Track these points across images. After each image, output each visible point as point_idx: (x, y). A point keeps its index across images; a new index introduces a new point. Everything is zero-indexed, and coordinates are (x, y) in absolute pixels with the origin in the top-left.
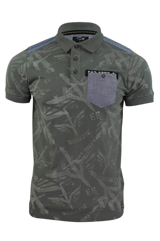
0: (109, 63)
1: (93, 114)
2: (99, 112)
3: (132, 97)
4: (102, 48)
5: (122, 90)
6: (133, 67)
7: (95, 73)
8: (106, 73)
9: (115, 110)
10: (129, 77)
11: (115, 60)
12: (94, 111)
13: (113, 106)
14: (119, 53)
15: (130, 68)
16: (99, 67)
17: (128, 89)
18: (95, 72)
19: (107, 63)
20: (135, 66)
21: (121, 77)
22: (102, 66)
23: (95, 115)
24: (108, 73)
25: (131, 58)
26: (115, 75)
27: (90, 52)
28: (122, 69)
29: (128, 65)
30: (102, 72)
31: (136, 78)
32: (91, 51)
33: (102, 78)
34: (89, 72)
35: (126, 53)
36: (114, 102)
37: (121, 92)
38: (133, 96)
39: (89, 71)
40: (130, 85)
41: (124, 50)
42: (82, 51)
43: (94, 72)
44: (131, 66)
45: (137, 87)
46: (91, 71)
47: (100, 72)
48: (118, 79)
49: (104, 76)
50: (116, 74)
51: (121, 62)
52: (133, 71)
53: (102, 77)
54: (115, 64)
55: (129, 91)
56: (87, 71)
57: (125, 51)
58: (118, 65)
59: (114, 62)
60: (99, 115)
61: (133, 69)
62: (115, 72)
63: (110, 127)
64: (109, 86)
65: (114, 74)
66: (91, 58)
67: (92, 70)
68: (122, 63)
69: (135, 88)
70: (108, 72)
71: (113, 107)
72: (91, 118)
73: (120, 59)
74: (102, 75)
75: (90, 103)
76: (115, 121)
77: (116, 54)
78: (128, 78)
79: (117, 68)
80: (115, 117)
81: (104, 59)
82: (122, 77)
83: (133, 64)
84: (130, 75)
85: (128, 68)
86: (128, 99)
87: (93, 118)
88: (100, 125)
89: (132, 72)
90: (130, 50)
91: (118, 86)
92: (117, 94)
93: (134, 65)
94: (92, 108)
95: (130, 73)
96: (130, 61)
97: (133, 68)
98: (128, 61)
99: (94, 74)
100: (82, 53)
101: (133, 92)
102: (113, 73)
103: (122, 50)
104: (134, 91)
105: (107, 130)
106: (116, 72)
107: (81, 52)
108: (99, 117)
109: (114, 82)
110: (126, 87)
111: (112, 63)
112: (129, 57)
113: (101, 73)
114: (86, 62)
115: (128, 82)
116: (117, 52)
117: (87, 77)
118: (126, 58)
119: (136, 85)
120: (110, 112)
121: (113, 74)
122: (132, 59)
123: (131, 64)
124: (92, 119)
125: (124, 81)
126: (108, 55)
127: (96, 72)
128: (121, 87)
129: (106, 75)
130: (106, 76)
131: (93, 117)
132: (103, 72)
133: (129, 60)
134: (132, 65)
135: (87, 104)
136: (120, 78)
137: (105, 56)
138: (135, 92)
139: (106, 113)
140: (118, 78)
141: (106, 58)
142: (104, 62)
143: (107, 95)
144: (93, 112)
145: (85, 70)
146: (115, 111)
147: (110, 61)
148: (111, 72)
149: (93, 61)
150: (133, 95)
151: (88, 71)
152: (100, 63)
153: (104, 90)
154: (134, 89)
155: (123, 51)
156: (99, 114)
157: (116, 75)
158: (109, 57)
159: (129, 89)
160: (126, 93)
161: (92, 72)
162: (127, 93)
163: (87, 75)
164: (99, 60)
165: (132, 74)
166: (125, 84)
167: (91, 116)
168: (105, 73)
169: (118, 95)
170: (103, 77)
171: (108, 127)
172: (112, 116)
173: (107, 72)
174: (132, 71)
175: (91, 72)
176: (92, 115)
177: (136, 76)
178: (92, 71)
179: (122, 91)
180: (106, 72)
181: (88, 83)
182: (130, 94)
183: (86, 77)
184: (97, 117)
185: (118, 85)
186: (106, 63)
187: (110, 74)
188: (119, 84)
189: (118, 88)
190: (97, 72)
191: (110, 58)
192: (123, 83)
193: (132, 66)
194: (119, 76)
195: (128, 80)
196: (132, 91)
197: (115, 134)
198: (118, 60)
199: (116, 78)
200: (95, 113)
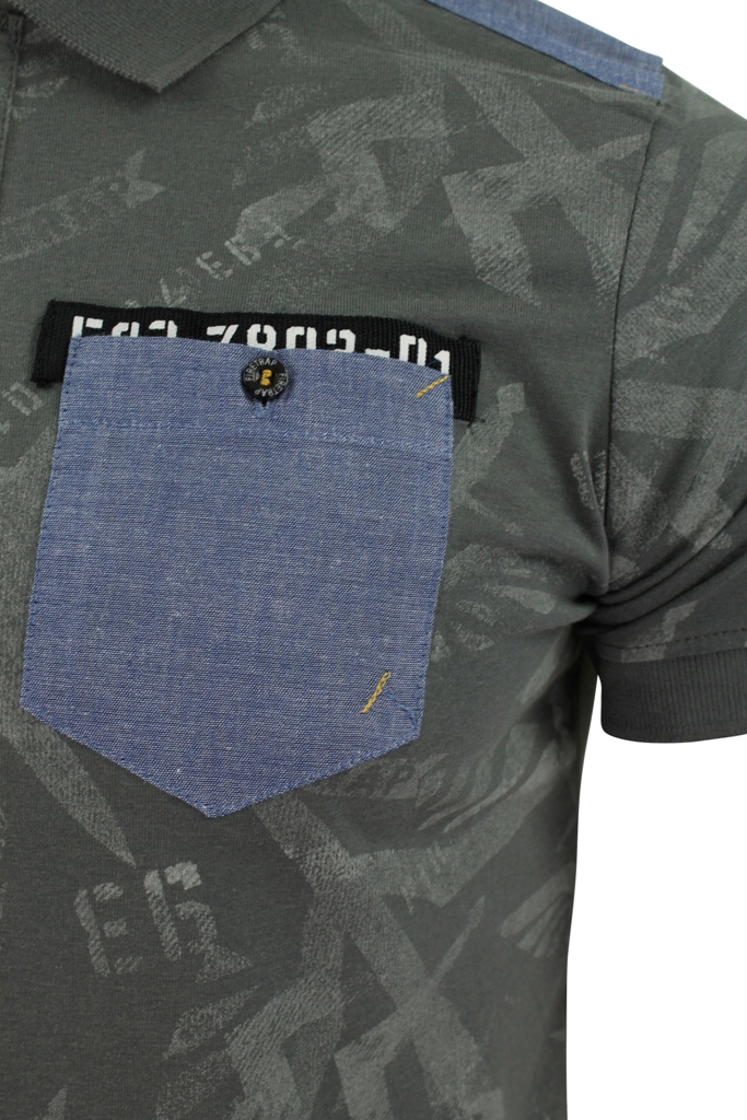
0: (365, 209)
1: (109, 890)
2: (186, 874)
3: (669, 635)
4: (289, 38)
5: (530, 557)
6: (673, 266)
7: (155, 342)
8: (301, 341)
9: (438, 816)
10: (631, 392)
11: (449, 171)
12: (127, 857)
13: (391, 783)
14: (502, 97)
15: (635, 273)
16: (228, 259)
17: (614, 545)
18: (163, 333)
19: (342, 210)
20: (705, 249)
21: (519, 386)
22: (267, 249)
23: (133, 905)
24: (331, 337)
25: (649, 151)
26: (433, 364)
27: (119, 77)
28: (528, 294)
29: (607, 243)
30: (254, 330)
31: (722, 396)
32: (131, 70)
33: (243, 402)
34: (87, 331)
35: (591, 90)
36: (403, 732)
37: (513, 592)
38: (680, 626)
39: (88, 311)
40: (636, 492)
41: (579, 64)
42: (29, 70)
43: (144, 331)
44: (647, 252)
45: (729, 513)
46: (111, 316)
47: (233, 329)
48: (480, 412)
49: (273, 379)
50: (444, 357)
51: (520, 196)
52: (677, 315)
53: (250, 389)
54: (447, 223)
55: (625, 567)
56: (57, 318)
57: (592, 69)
58: (479, 239)
59: (436, 204)
60: (185, 909)
61: (677, 292)
62: (443, 329)
63: (371, 1035)
64: (334, 516)
65: (413, 350)
66: (139, 156)
67: (131, 304)
68: (541, 217)
69: (700, 530)
70: (340, 323)
71: (403, 792)
72: (94, 946)
73: (509, 170)
74: (244, 373)
75: (66, 750)
76: (460, 941)
77: (456, 101)
78: (612, 400)
79: (464, 276)
80: (439, 897)
81: (307, 166)
82: (526, 388)
83: (679, 225)
84: (637, 369)
85: (605, 272)
86: (624, 657)
87: (113, 948)
88: (218, 1043)
89: (659, 321)
90: (653, 62)
91: (462, 512)
92: (448, 617)
93: (690, 231)
94: (92, 815)
95: (643, 340)
96: (635, 188)
97: (681, 278)
98: (619, 192)
99: (148, 354)
100: (30, 92)
101: (683, 580)
102: (406, 341)
103: (547, 61)
104: (699, 569)
105: (331, 1073)
106: (453, 334)
107: (20, 84)
108: (188, 929)
109: (413, 456)
110: (583, 518)
111: (401, 215)
112: (635, 142)
113: (240, 337)
114: (60, 203)
115: (618, 456)
116: (481, 77)
117: (50, 394)
118: (584, 144)
119: (724, 493)
120: (362, 860)
121: (404, 354)
122: (666, 164)
123: (647, 230)
124: (99, 963)
125: (560, 445)
126: (353, 111)
127: (173, 329)
128: (513, 529)
129: (299, 365)
130: (299, 386)
131: (115, 928)
132: (270, 331)
133: (633, 174)
134: (667, 236)
135: (28, 760)
136: (505, 399)
137: (317, 129)
138: (703, 580)
139: (300, 877)
140: (466, 401)
141: (327, 154)
142: (301, 199)
143: (300, 646)
144: (111, 868)
145: (38, 310)
146: (450, 818)
147: (381, 186)
148: (380, 333)
149: (157, 189)
150: (685, 610)
151: (78, 322)
152: (247, 211)
153: (268, 576)
154: (700, 544)
155: (554, 75)
156: (195, 894)
157: (445, 368)
158: (370, 138)
159: (629, 540)
160: (592, 583)
161: (121, 327)
162: (605, 586)
163: (48, 368)
164: (238, 180)
165: (663, 351)
166: (570, 483)
167: (84, 913)
168: (291, 343)
169: (463, 637)
170: (264, 400)
171: (350, 1035)
172: (395, 902)
173: (322, 324)
174: (660, 307)
175: (107, 330)
176: (103, 911)
177: (711, 382)
178: (129, 316)
179: (525, 572)
180: (312, 334)
181: (56, 479)
182: (648, 602)
183: (38, 401)
184: (169, 934)
185: (474, 504)
186: (331, 219)
187: (360, 348)
188: (478, 490)
189: (461, 535)
190: (193, 325)
191: (381, 150)
192: (547, 470)
193: (673, 244)
194: (486, 375)
195: (617, 425)
196: (669, 570)
197: (463, 1088)
198: (488, 172)
199: (444, 405)
200: (132, 879)
